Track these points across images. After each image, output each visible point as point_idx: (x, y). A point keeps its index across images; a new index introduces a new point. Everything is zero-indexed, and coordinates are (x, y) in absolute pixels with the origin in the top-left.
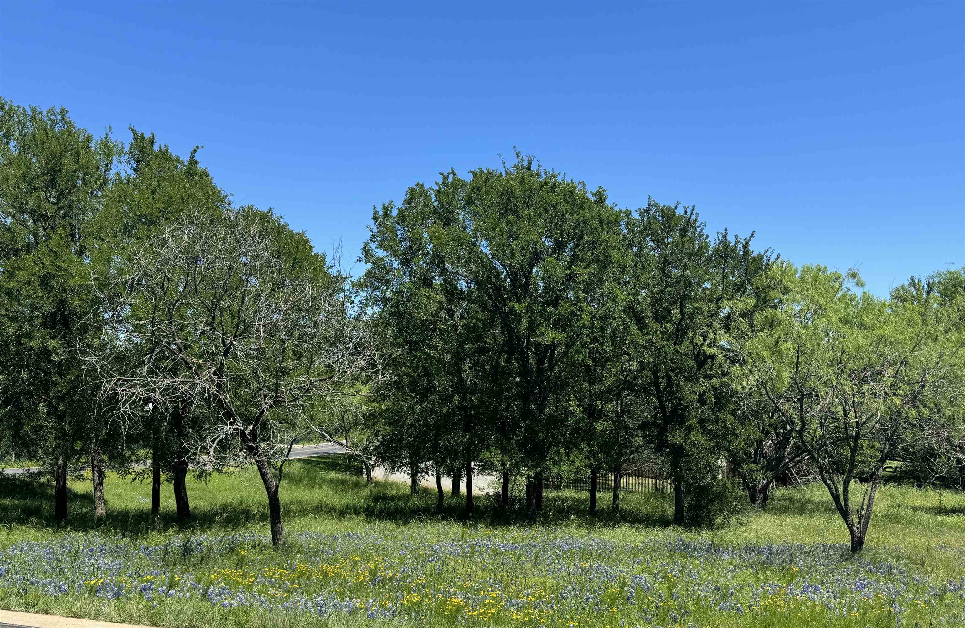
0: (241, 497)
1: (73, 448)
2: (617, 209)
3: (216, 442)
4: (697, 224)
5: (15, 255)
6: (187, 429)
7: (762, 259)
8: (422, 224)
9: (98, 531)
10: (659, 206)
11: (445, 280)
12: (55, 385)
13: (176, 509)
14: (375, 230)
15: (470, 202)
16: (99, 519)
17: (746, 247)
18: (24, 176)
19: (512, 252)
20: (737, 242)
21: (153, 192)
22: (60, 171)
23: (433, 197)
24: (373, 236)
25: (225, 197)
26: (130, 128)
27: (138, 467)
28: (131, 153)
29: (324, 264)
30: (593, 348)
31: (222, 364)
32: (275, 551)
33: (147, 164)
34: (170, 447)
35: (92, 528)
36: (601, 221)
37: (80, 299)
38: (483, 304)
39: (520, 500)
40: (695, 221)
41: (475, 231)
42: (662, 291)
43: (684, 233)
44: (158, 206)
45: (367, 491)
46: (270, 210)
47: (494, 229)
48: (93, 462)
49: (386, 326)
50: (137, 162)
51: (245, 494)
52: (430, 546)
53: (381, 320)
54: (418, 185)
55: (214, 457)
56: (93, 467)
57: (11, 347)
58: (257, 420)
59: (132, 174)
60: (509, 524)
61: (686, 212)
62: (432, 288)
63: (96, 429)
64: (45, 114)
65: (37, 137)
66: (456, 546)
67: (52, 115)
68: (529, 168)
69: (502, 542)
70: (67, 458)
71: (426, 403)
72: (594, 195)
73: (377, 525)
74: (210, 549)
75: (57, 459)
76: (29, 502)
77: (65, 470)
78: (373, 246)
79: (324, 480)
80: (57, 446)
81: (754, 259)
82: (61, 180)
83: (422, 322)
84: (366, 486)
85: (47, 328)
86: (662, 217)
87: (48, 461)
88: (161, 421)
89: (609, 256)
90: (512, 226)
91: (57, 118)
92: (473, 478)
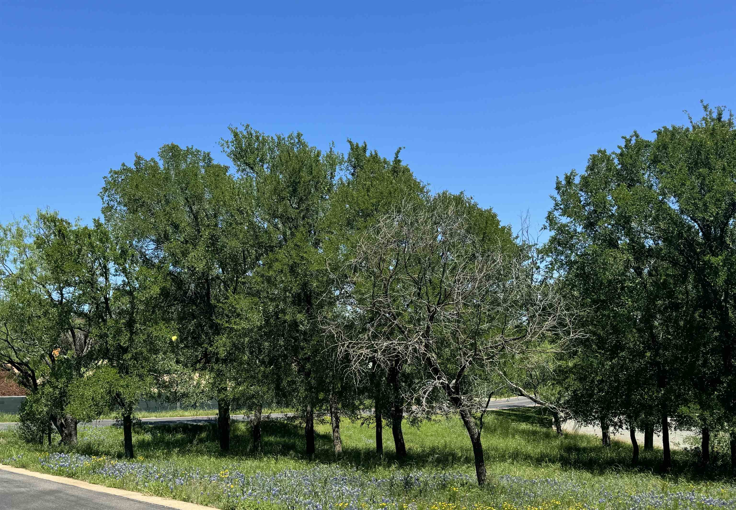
0: (445, 442)
1: (317, 398)
3: (427, 394)
5: (272, 251)
6: (402, 383)
8: (604, 188)
9: (339, 464)
11: (632, 240)
12: (302, 349)
13: (395, 450)
14: (559, 198)
15: (655, 161)
16: (339, 454)
18: (275, 190)
19: (705, 205)
21: (368, 191)
22: (299, 182)
23: (616, 161)
24: (557, 205)
25: (423, 187)
26: (348, 141)
27: (365, 414)
28: (350, 161)
29: (510, 235)
31: (428, 327)
32: (481, 490)
33: (362, 168)
34: (389, 398)
35: (335, 461)
37: (318, 281)
38: (674, 260)
39: (723, 456)
41: (662, 189)
44: (372, 201)
45: (558, 442)
46: (462, 193)
47: (683, 184)
48: (331, 409)
49: (572, 288)
50: (354, 167)
51: (448, 439)
52: (629, 496)
53: (567, 282)
54: (599, 151)
55: (426, 406)
56: (331, 413)
57: (272, 320)
58: (459, 376)
59: (350, 177)
60: (713, 480)
62: (618, 248)
63: (333, 384)
64: (286, 139)
65: (283, 158)
66: (657, 497)
67: (291, 139)
68: (719, 119)
69: (708, 497)
70: (313, 406)
71: (616, 359)
73: (574, 474)
74: (426, 484)
75: (306, 406)
76: (286, 439)
77: (312, 415)
78: (557, 214)
79: (517, 431)
80: (306, 397)
82: (301, 190)
83: (610, 282)
84: (556, 437)
85: (295, 305)
87: (300, 408)
88: (381, 377)
90: (704, 179)
91: (295, 141)
92: (669, 432)
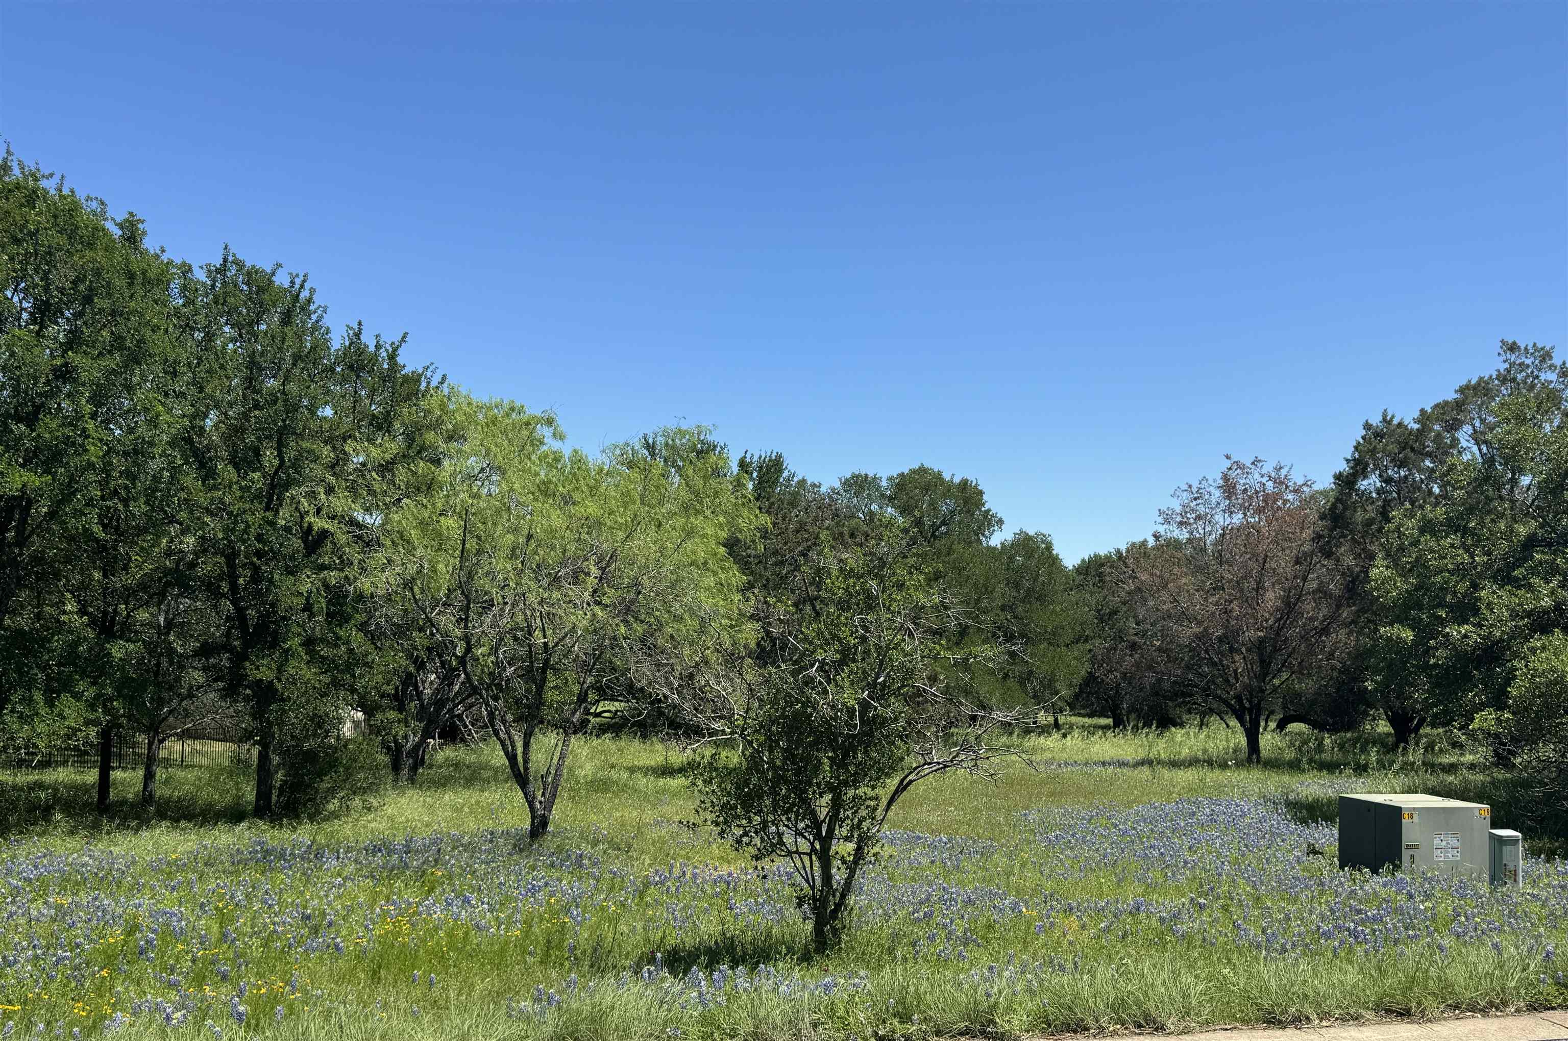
2: (165, 258)
4: (312, 308)
7: (418, 381)
10: (244, 265)
17: (392, 357)
20: (378, 347)
30: (109, 508)
36: (131, 276)
40: (309, 301)
42: (245, 416)
43: (287, 319)
61: (292, 282)
72: (121, 226)
81: (406, 379)
86: (248, 284)
89: (141, 341)
